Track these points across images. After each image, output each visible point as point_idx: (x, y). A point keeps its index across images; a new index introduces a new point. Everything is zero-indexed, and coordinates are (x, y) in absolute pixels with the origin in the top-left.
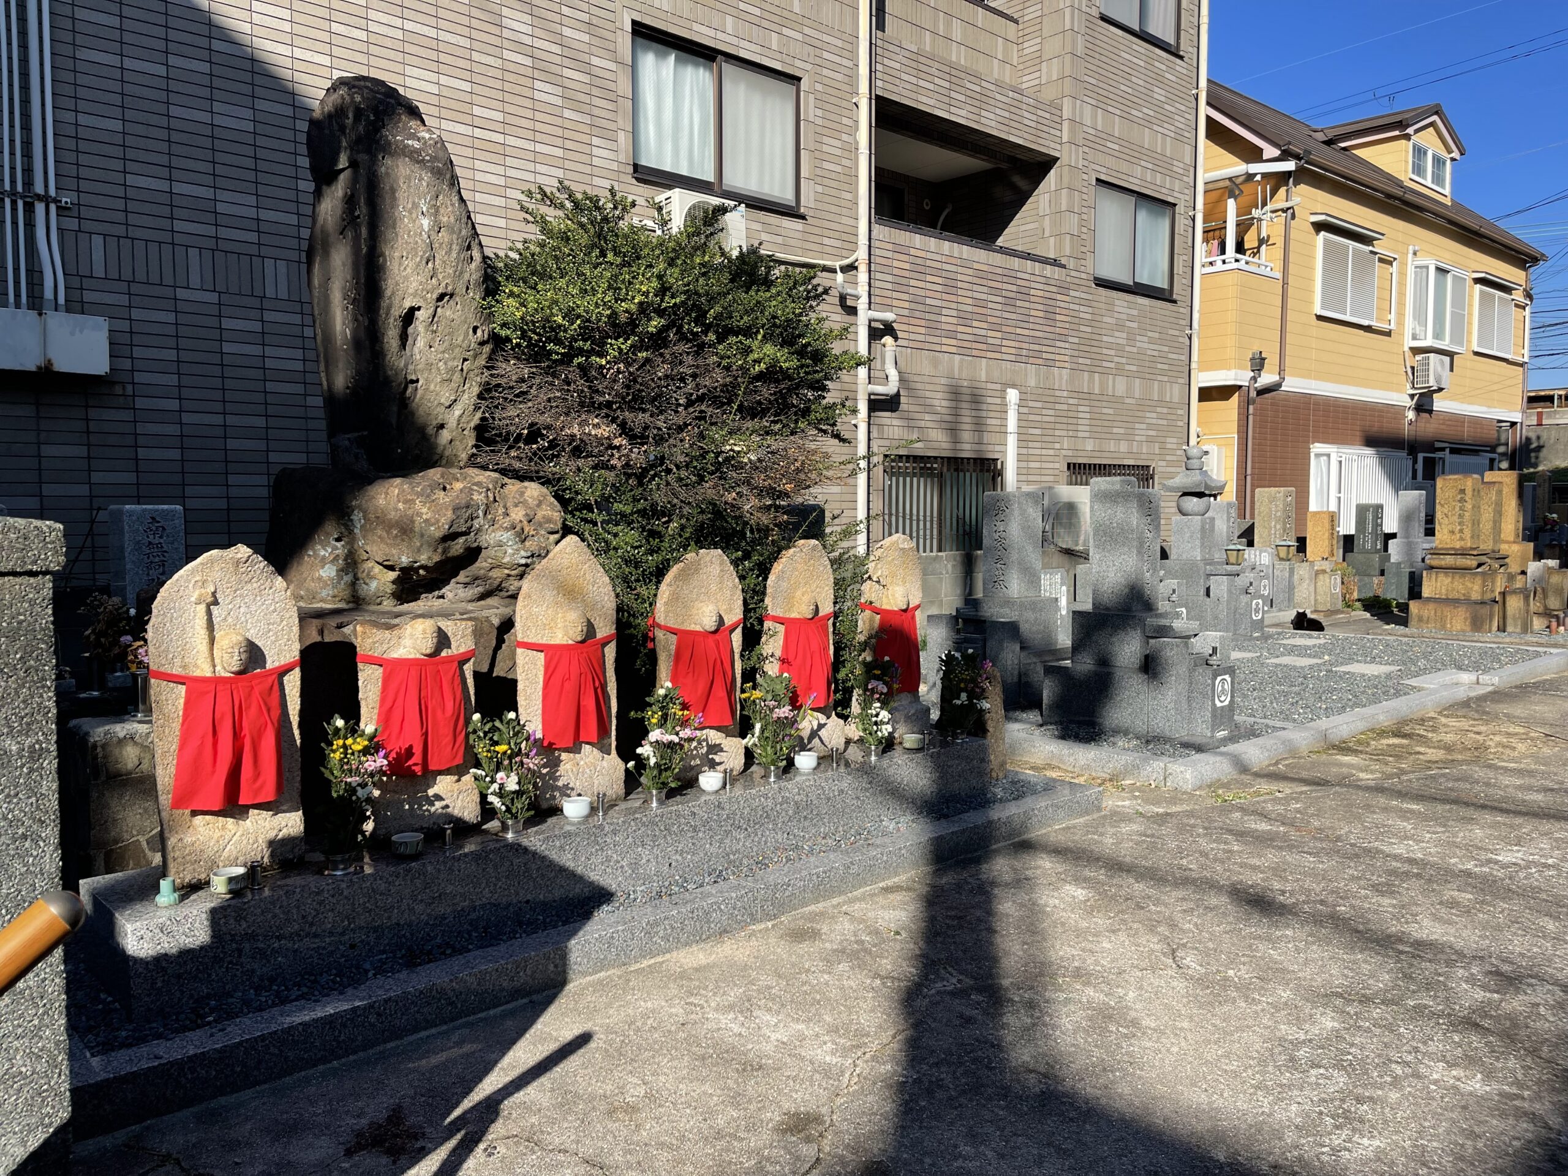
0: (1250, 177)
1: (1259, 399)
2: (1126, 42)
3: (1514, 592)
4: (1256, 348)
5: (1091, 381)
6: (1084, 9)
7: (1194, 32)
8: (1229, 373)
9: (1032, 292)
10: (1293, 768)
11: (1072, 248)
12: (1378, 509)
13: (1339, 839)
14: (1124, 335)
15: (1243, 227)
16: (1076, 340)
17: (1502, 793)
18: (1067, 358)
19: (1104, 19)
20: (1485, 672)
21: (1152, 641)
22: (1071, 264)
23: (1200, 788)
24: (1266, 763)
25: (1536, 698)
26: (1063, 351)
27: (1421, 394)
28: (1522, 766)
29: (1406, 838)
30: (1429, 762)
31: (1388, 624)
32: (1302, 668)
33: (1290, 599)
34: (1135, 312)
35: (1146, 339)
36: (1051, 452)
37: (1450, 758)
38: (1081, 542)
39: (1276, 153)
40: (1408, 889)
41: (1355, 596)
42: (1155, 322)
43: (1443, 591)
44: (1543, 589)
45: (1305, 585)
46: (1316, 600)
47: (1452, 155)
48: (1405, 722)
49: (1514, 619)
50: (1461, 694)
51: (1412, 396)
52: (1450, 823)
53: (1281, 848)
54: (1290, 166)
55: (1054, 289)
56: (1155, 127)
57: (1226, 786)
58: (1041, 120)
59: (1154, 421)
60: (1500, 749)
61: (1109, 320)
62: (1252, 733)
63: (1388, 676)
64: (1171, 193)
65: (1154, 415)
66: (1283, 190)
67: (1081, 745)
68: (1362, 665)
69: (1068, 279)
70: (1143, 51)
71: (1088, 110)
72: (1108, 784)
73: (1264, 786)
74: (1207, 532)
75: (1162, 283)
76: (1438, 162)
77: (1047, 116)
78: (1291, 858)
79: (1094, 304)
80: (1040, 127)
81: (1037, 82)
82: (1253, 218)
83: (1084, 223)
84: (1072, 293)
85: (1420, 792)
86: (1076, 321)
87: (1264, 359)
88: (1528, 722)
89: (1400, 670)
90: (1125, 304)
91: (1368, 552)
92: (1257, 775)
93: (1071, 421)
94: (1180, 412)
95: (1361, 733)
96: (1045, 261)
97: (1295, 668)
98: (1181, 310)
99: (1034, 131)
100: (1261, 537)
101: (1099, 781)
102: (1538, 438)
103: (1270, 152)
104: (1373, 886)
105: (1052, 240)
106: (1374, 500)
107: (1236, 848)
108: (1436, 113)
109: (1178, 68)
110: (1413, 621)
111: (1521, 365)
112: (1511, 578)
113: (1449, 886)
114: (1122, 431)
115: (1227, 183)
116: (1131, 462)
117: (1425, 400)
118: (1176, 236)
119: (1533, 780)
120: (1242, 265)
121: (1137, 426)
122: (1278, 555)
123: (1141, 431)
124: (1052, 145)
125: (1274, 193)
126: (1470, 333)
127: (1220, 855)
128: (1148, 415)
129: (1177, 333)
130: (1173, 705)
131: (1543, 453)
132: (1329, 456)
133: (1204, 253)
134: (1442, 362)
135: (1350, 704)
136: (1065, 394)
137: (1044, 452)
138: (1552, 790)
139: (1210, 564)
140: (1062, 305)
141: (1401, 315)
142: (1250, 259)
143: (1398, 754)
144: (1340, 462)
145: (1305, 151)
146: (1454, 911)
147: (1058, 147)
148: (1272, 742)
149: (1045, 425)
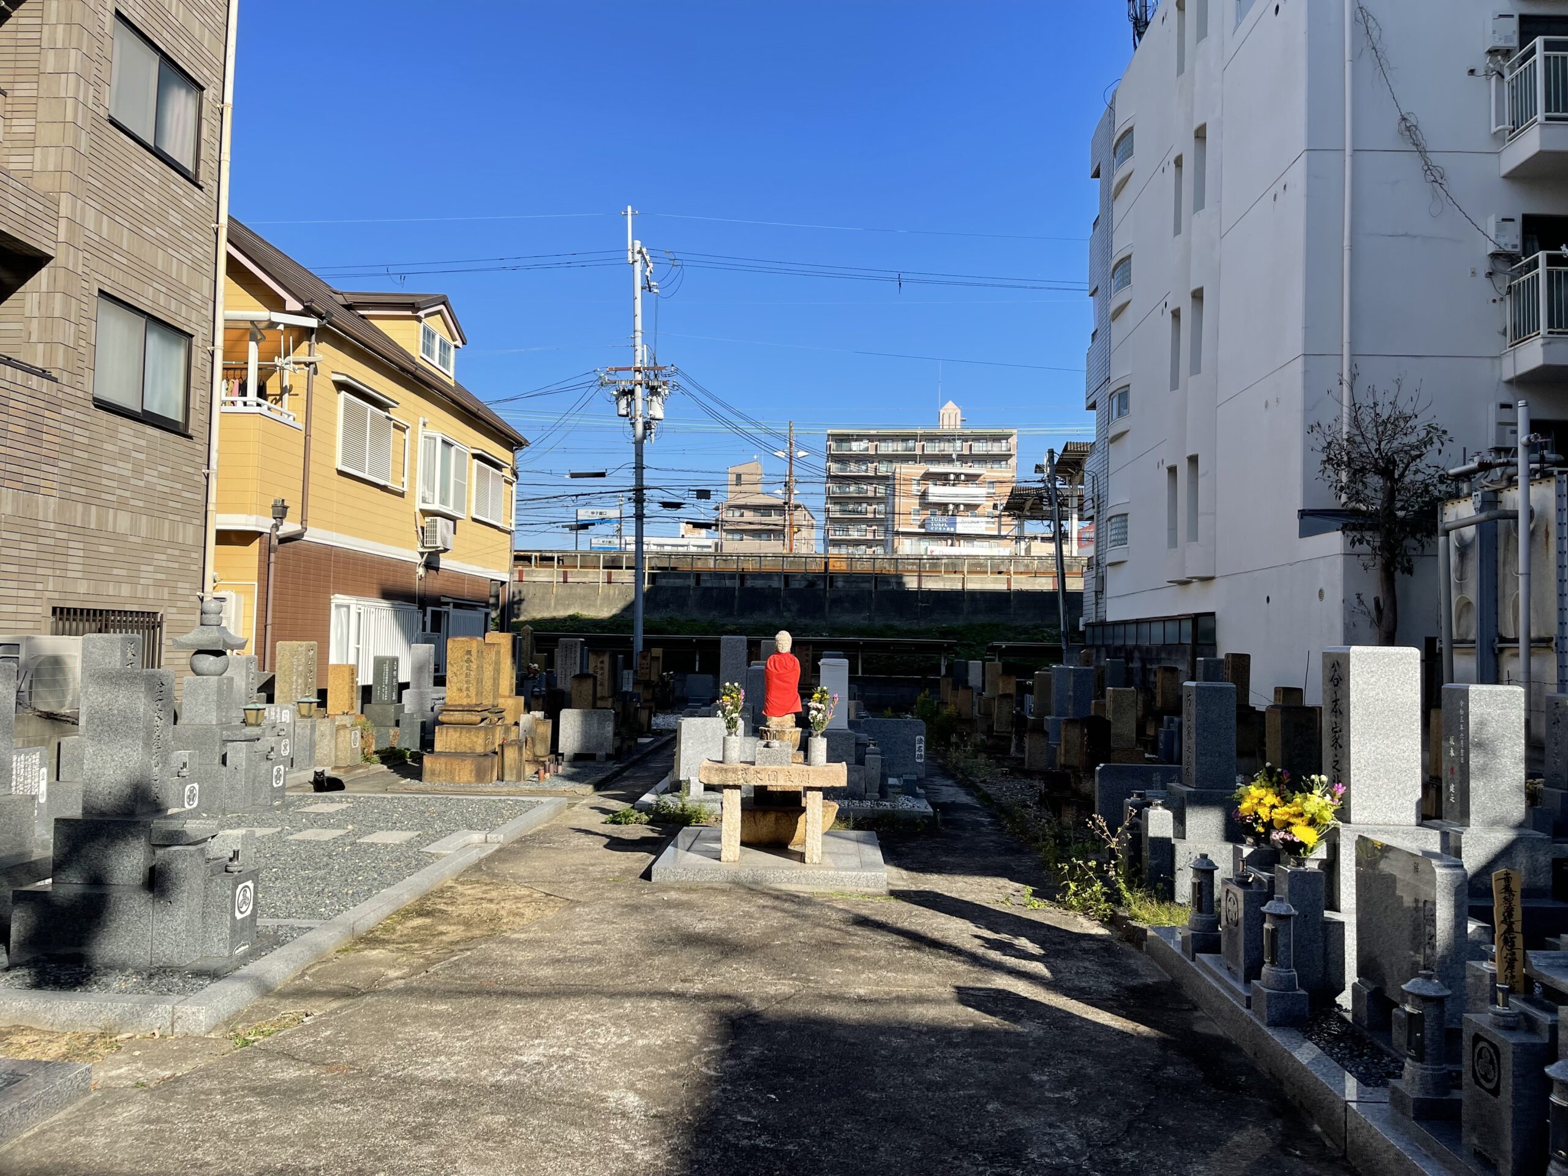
0: (272, 325)
1: (281, 547)
2: (139, 155)
3: (510, 744)
4: (279, 496)
5: (86, 514)
6: (90, 105)
7: (215, 165)
8: (249, 517)
9: (12, 403)
10: (321, 976)
11: (66, 359)
12: (394, 661)
13: (372, 1072)
14: (130, 466)
15: (265, 373)
16: (69, 466)
17: (518, 972)
18: (55, 485)
19: (113, 122)
20: (492, 829)
21: (160, 852)
22: (65, 378)
23: (215, 1028)
24: (292, 976)
25: (534, 852)
26: (51, 477)
27: (430, 553)
28: (532, 935)
29: (439, 1053)
30: (452, 943)
31: (405, 777)
32: (327, 842)
33: (311, 757)
34: (143, 443)
35: (155, 473)
36: (31, 594)
37: (469, 935)
38: (68, 702)
39: (299, 307)
40: (445, 1126)
41: (373, 748)
42: (165, 456)
43: (453, 746)
44: (532, 739)
45: (326, 742)
46: (336, 756)
47: (456, 343)
48: (426, 897)
49: (511, 770)
50: (474, 856)
51: (422, 554)
52: (478, 1021)
53: (311, 1102)
54: (312, 322)
55: (42, 404)
56: (170, 251)
57: (247, 1018)
58: (30, 210)
59: (164, 564)
60: (511, 918)
61: (110, 447)
62: (275, 941)
63: (409, 844)
64: (187, 322)
65: (164, 557)
66: (305, 344)
67: (63, 994)
68: (384, 832)
69: (60, 395)
70: (157, 169)
71: (91, 214)
72: (99, 1042)
73: (290, 1009)
74: (224, 694)
75: (175, 414)
76: (444, 346)
77: (40, 207)
78: (323, 1113)
79: (92, 427)
80: (29, 217)
81: (28, 166)
82: (276, 366)
83: (82, 335)
84: (64, 411)
85: (448, 987)
86: (69, 443)
87: (287, 508)
88: (530, 882)
89: (419, 836)
90: (132, 432)
91: (384, 703)
92: (282, 995)
93: (58, 558)
94: (194, 555)
95: (388, 918)
96: (30, 370)
97: (318, 843)
98: (198, 447)
99: (22, 221)
100: (281, 692)
101: (86, 1040)
102: (520, 592)
103: (292, 304)
104: (410, 1132)
105: (41, 347)
106: (388, 653)
107: (261, 1115)
108: (444, 303)
109: (196, 197)
110: (426, 775)
111: (509, 533)
112: (507, 729)
113: (482, 1109)
114: (124, 572)
115: (249, 325)
116: (135, 608)
117: (433, 558)
118: (193, 369)
119: (542, 952)
120: (264, 410)
121: (143, 568)
122: (299, 711)
123: (147, 574)
124: (45, 241)
125: (297, 344)
126: (469, 501)
127: (244, 1131)
128: (156, 556)
129: (192, 470)
130: (183, 927)
131: (524, 606)
132: (348, 607)
133: (224, 392)
134: (447, 526)
135: (376, 883)
136: (52, 526)
137: (21, 593)
138: (558, 961)
139: (227, 729)
140: (51, 423)
141: (412, 479)
142: (272, 405)
143: (422, 937)
144: (359, 614)
145: (327, 312)
146: (490, 1144)
147: (53, 245)
148: (298, 949)
149: (23, 562)
